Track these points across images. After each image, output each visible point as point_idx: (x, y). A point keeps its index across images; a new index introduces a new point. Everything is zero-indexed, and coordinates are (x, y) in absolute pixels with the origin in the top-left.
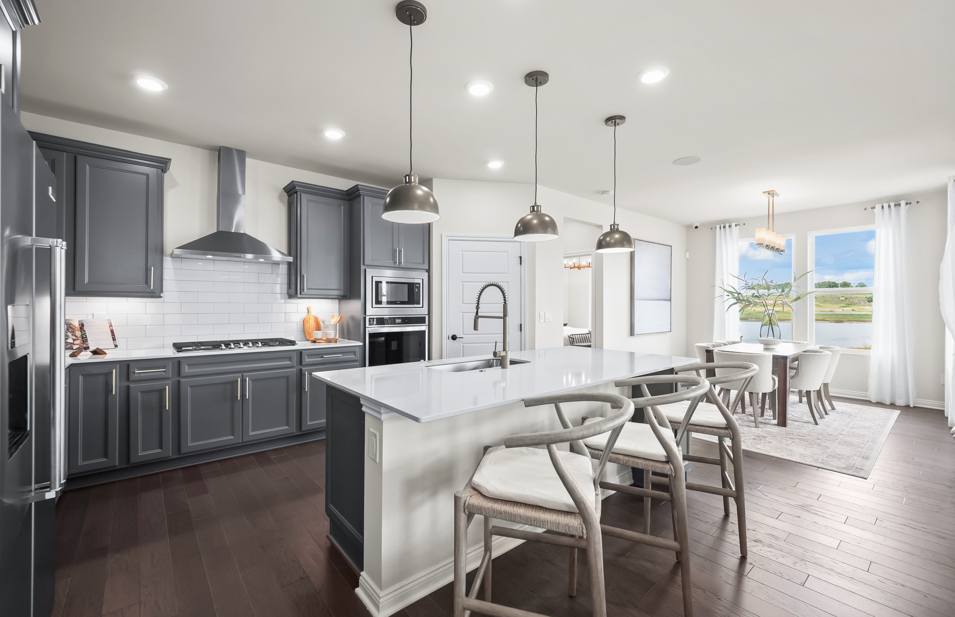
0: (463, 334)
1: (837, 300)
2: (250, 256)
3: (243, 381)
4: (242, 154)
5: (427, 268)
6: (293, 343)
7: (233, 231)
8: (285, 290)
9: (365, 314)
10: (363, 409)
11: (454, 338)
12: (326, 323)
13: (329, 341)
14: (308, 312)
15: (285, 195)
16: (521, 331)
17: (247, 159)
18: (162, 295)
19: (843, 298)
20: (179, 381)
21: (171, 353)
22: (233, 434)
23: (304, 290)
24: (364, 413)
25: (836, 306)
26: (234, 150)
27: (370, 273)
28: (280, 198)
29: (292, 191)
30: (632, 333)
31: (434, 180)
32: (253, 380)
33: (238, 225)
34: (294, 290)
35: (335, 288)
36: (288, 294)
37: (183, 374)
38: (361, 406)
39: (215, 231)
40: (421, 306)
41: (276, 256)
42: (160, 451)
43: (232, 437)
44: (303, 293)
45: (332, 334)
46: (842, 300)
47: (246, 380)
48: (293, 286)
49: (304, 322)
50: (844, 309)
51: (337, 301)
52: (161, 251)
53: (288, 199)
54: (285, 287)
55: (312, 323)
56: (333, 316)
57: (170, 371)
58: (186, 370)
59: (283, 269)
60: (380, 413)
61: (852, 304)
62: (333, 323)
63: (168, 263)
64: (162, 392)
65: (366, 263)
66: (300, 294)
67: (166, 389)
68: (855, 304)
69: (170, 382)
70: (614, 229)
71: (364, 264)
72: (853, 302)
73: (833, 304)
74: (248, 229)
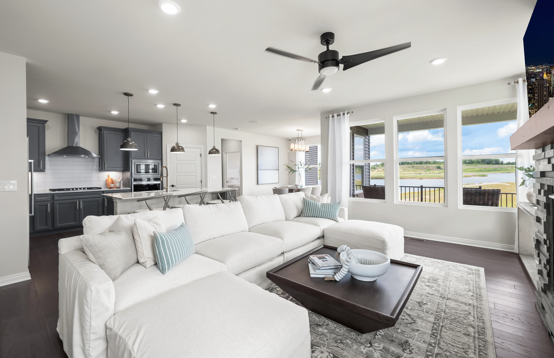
0: (177, 185)
1: (423, 168)
2: (83, 156)
3: (79, 203)
4: (78, 116)
5: (161, 158)
6: (100, 188)
7: (74, 146)
8: (98, 168)
9: (132, 177)
10: (114, 201)
11: (173, 186)
12: (116, 181)
13: (117, 188)
14: (108, 177)
15: (98, 131)
16: (201, 183)
17: (80, 117)
18: (45, 171)
19: (426, 167)
20: (53, 202)
21: (48, 192)
22: (75, 221)
23: (105, 168)
24: (113, 202)
25: (422, 171)
26: (74, 115)
27: (133, 161)
28: (95, 132)
29: (100, 129)
30: (258, 184)
31: (163, 124)
32: (84, 202)
33: (77, 143)
34: (102, 168)
35: (120, 167)
36: (99, 169)
37: (55, 199)
38: (113, 200)
39: (67, 146)
40: (158, 173)
41: (94, 155)
42: (46, 227)
43: (75, 223)
44: (105, 169)
45: (118, 185)
46: (425, 168)
47: (81, 202)
48: (101, 167)
49: (106, 181)
50: (426, 172)
51: (122, 172)
52: (44, 154)
53: (99, 132)
54: (98, 167)
55: (110, 181)
56: (119, 178)
57: (49, 198)
58: (56, 198)
59: (97, 160)
60: (116, 200)
61: (430, 170)
62: (119, 181)
63: (47, 158)
64: (47, 206)
65: (132, 157)
66: (104, 169)
67: (48, 205)
68: (431, 170)
69: (50, 202)
70: (214, 148)
71: (131, 158)
72: (430, 168)
73: (421, 170)
74: (82, 145)
